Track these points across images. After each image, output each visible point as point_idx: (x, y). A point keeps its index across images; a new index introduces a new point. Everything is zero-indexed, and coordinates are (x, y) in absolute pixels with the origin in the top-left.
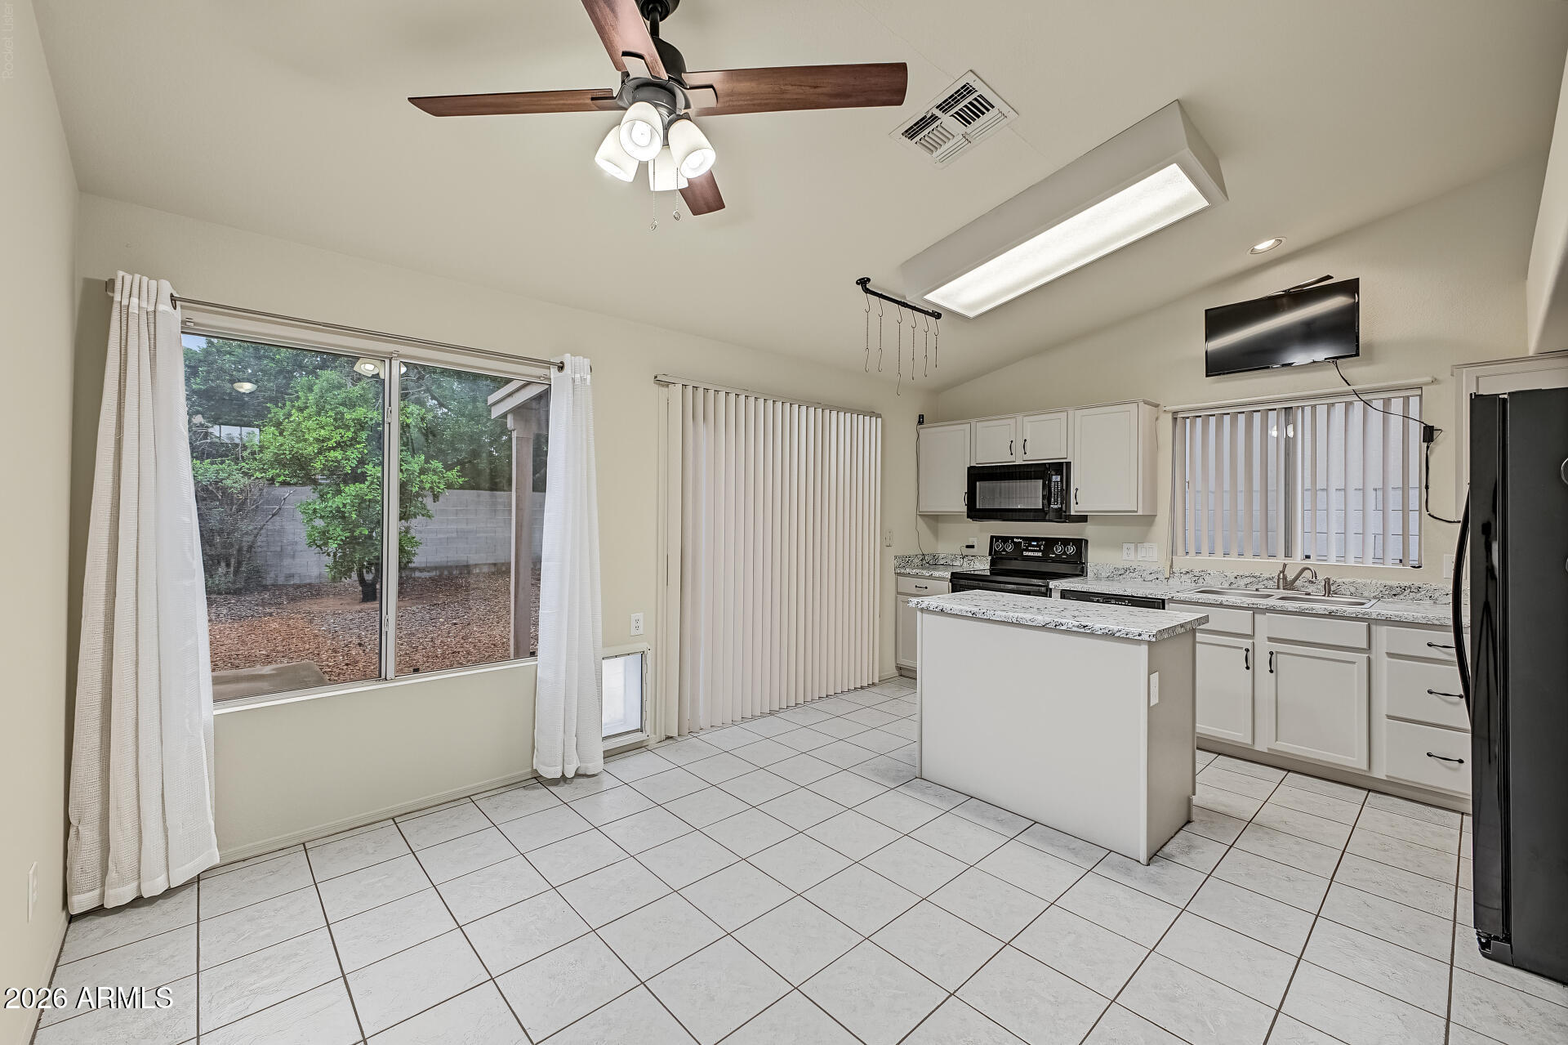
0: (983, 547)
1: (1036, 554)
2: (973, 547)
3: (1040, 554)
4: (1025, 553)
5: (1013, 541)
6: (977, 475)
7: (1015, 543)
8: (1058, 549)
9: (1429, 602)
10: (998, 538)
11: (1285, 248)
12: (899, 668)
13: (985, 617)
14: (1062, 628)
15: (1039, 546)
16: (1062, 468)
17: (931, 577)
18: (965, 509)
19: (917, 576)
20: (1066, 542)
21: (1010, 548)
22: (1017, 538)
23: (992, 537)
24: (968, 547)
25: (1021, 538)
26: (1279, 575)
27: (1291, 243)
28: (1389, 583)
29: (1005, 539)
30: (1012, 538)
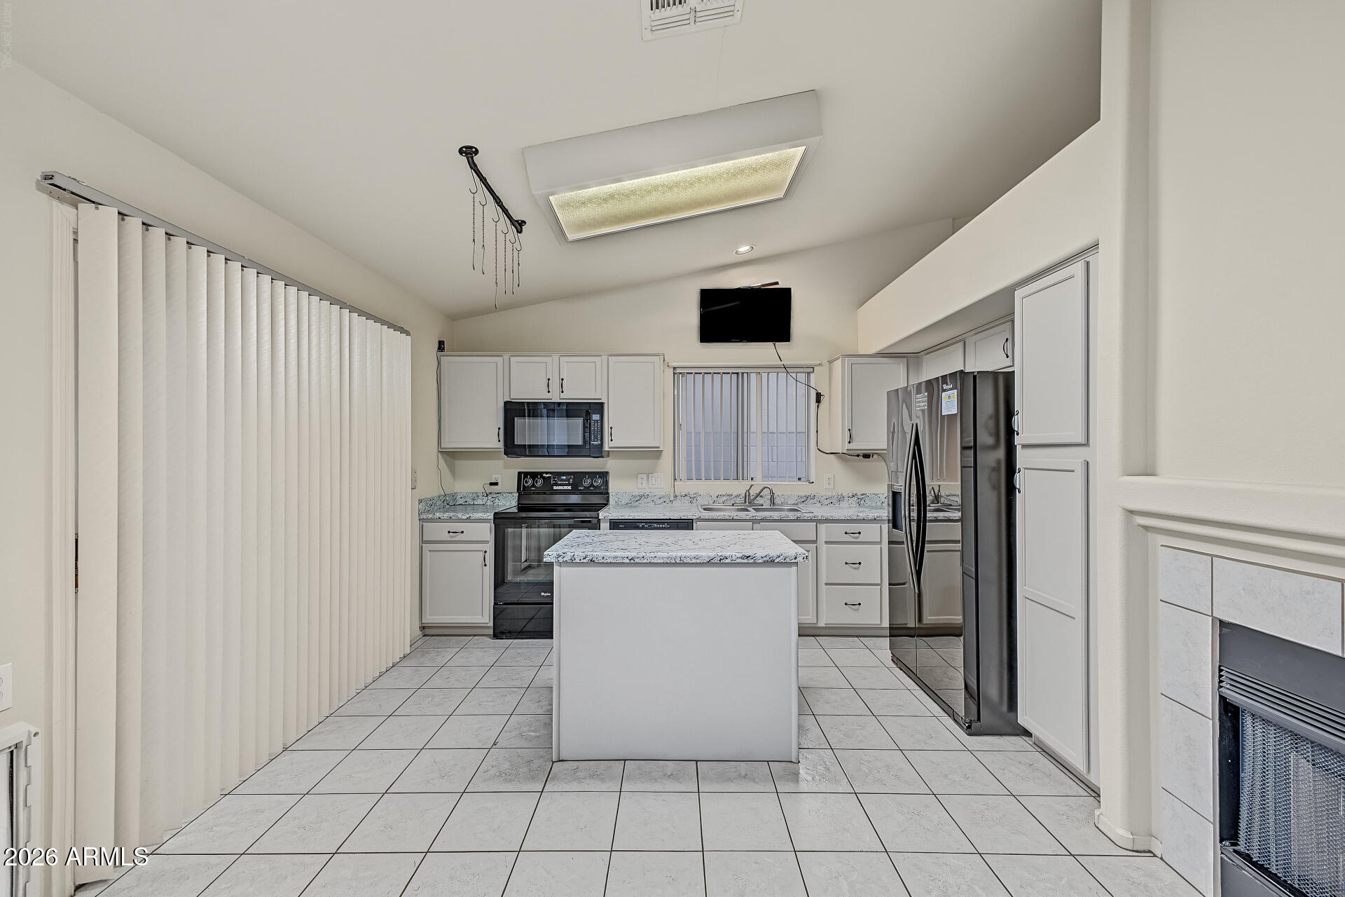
0: (509, 483)
1: (566, 488)
2: (496, 484)
3: (569, 488)
4: (555, 488)
5: (542, 477)
6: (514, 411)
7: (544, 478)
8: (587, 482)
9: (819, 505)
10: (526, 474)
11: (754, 255)
12: (423, 628)
13: (645, 561)
14: (727, 561)
15: (568, 480)
16: (599, 407)
17: (469, 520)
18: (501, 445)
19: (450, 520)
20: (593, 475)
21: (540, 482)
22: (547, 473)
23: (520, 474)
24: (492, 484)
25: (550, 473)
26: (746, 494)
27: (760, 251)
28: (800, 494)
29: (534, 475)
30: (541, 474)
